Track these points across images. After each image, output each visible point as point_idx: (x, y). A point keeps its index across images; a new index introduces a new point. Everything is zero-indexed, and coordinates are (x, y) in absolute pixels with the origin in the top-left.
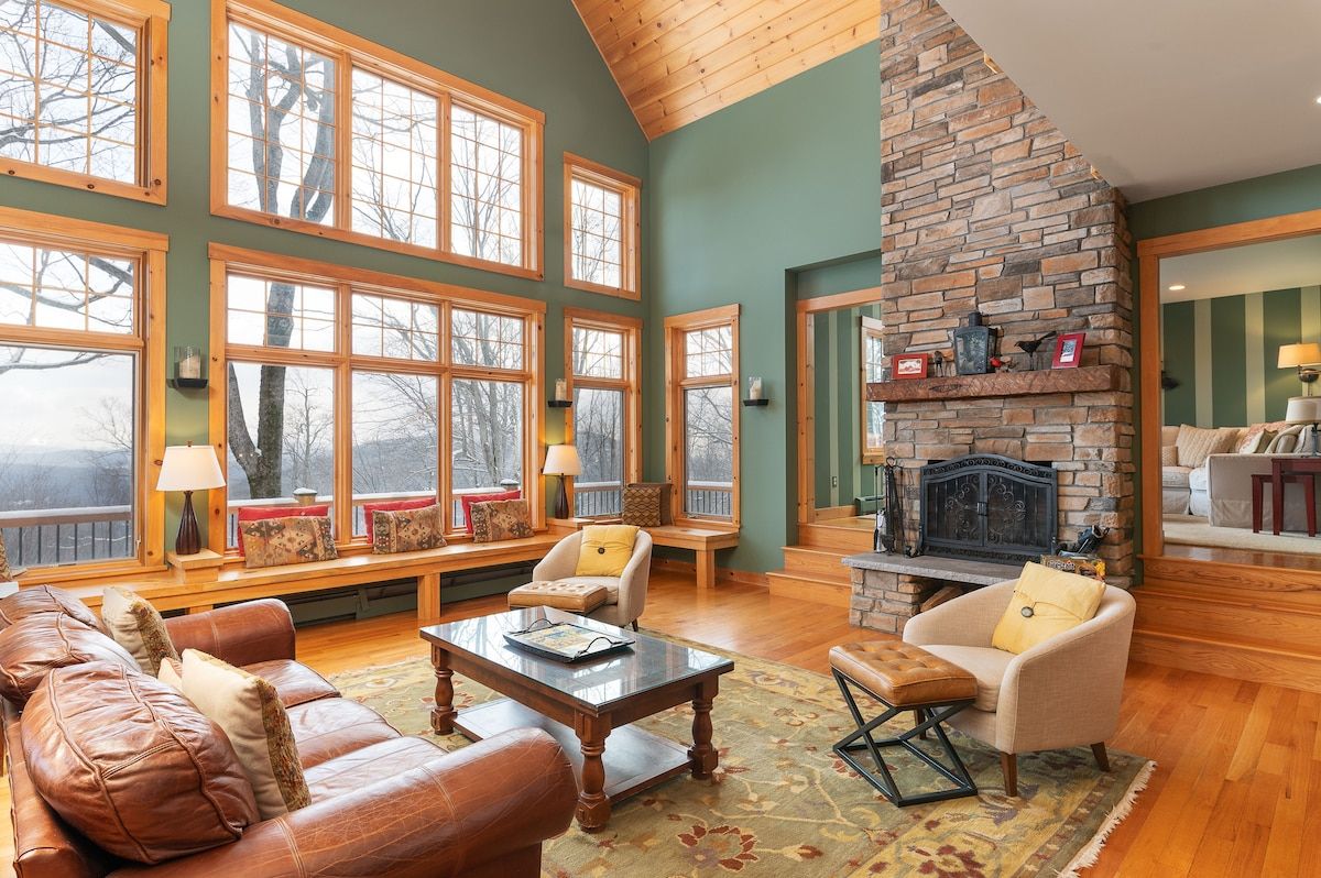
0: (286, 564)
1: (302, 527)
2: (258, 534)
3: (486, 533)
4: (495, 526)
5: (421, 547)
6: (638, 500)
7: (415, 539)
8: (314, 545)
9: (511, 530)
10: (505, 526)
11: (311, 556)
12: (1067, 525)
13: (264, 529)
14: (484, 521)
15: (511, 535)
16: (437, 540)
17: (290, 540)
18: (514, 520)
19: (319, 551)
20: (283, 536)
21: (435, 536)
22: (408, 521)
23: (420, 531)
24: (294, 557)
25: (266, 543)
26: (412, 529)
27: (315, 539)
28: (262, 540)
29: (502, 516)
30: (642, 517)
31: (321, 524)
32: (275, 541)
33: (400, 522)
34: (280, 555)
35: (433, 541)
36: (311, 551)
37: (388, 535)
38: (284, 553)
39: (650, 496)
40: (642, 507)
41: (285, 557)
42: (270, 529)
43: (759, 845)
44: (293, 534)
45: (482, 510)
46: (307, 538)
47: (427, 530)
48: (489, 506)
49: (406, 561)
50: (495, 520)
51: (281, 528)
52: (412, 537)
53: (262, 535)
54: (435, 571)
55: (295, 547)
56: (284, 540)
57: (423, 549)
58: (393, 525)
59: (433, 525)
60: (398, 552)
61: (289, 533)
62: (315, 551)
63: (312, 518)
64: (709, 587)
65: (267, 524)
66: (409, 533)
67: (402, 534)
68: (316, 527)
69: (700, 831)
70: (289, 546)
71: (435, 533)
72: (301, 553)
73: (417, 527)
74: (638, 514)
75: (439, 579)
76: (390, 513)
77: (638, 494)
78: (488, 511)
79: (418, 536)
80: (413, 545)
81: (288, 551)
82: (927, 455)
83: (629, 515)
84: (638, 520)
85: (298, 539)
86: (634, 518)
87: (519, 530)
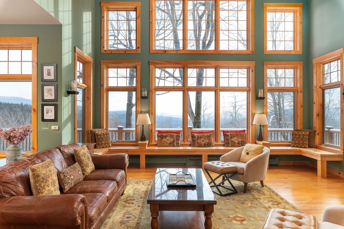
0: (166, 147)
1: (171, 136)
2: (160, 138)
3: (229, 143)
4: (232, 141)
5: (205, 146)
6: (298, 136)
7: (203, 143)
8: (174, 142)
9: (238, 143)
10: (236, 142)
11: (172, 145)
13: (162, 136)
14: (228, 140)
15: (238, 145)
16: (211, 144)
17: (168, 140)
18: (240, 140)
19: (175, 144)
20: (166, 139)
21: (210, 143)
22: (201, 137)
23: (205, 141)
24: (168, 145)
25: (162, 140)
26: (202, 140)
27: (174, 140)
28: (161, 139)
29: (235, 138)
30: (299, 143)
31: (176, 136)
32: (164, 140)
33: (199, 137)
34: (165, 144)
35: (209, 144)
36: (173, 144)
37: (195, 141)
38: (166, 143)
40: (299, 139)
41: (166, 144)
42: (163, 136)
44: (169, 138)
45: (228, 136)
46: (172, 140)
47: (207, 141)
48: (231, 134)
49: (197, 150)
50: (232, 139)
51: (166, 136)
52: (202, 143)
53: (161, 138)
54: (206, 154)
55: (169, 142)
56: (166, 140)
57: (206, 147)
58: (196, 138)
59: (209, 139)
60: (198, 147)
61: (168, 138)
62: (174, 144)
63: (175, 134)
65: (163, 135)
66: (201, 141)
67: (199, 141)
68: (175, 137)
70: (167, 141)
71: (210, 142)
72: (170, 144)
73: (204, 139)
74: (297, 142)
75: (207, 156)
76: (196, 134)
77: (298, 134)
78: (230, 136)
79: (204, 142)
80: (202, 145)
81: (167, 143)
83: (294, 142)
84: (297, 145)
85: (170, 140)
86: (295, 143)
87: (241, 143)
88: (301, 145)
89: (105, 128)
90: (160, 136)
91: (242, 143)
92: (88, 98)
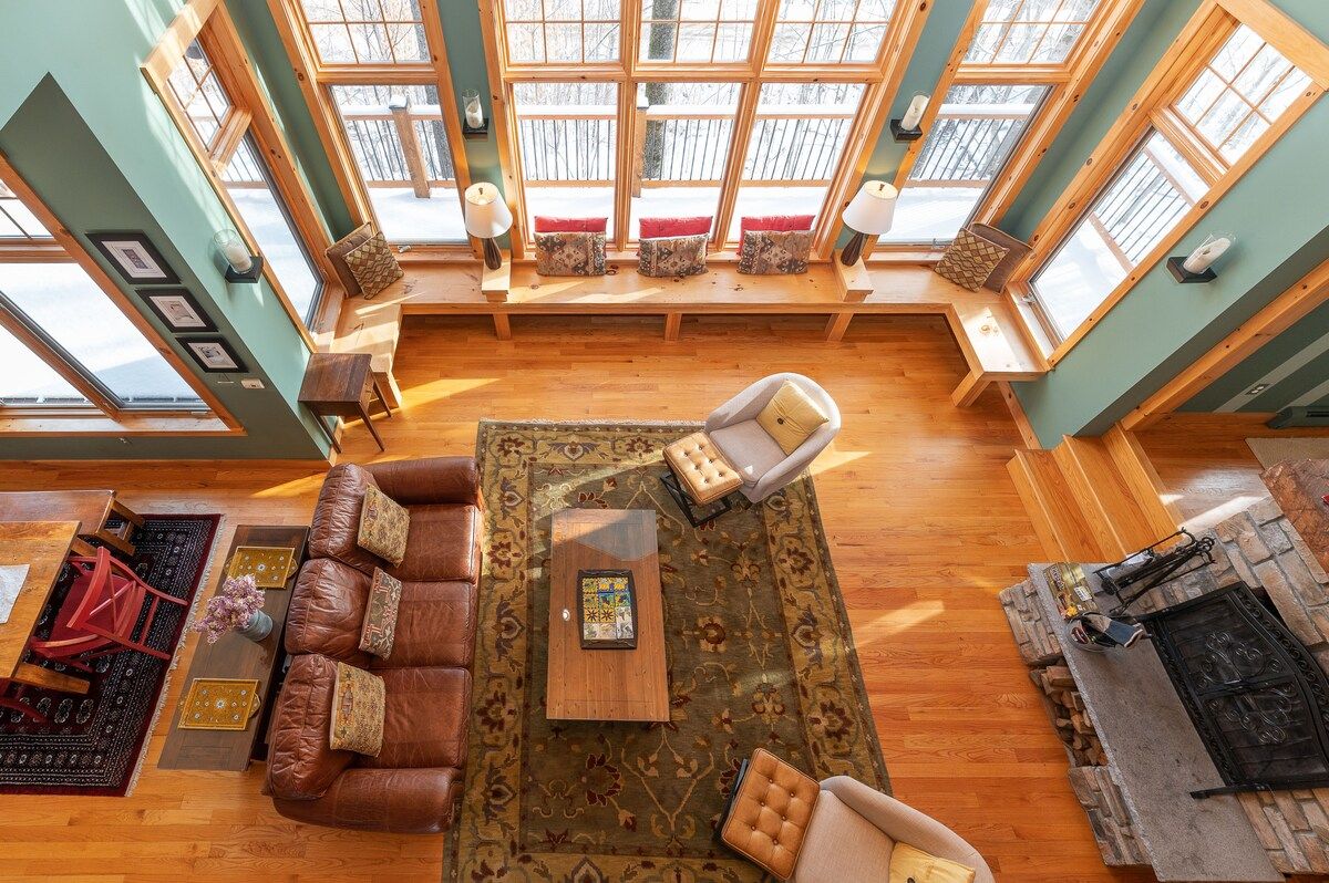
1: (579, 243)
2: (545, 247)
3: (750, 267)
4: (763, 260)
6: (969, 253)
7: (673, 270)
8: (586, 263)
9: (780, 266)
10: (776, 261)
11: (583, 273)
12: (1298, 802)
13: (549, 243)
14: (752, 256)
15: (778, 271)
16: (696, 270)
17: (569, 256)
18: (788, 256)
19: (590, 269)
20: (563, 251)
21: (694, 267)
22: (670, 253)
23: (680, 264)
24: (570, 272)
25: (550, 258)
26: (671, 261)
27: (587, 258)
28: (547, 254)
29: (775, 251)
32: (556, 256)
33: (662, 253)
34: (559, 269)
35: (691, 271)
36: (583, 269)
37: (649, 263)
38: (564, 268)
39: (987, 257)
40: (967, 264)
41: (563, 271)
42: (554, 243)
43: (616, 798)
44: (571, 251)
45: (754, 243)
46: (582, 255)
50: (765, 256)
51: (562, 244)
52: (671, 269)
55: (571, 263)
56: (564, 256)
58: (655, 255)
59: (695, 259)
60: (656, 277)
61: (569, 250)
62: (587, 269)
63: (588, 235)
64: (959, 406)
65: (552, 237)
66: (668, 265)
67: (661, 265)
68: (590, 246)
69: (601, 762)
70: (567, 261)
71: (695, 264)
72: (576, 268)
73: (677, 260)
74: (957, 269)
77: (973, 246)
78: (761, 245)
79: (677, 268)
81: (566, 266)
82: (1269, 581)
83: (948, 264)
84: (954, 275)
85: (575, 256)
86: (950, 270)
87: (789, 267)
88: (963, 280)
89: (366, 219)
90: (545, 244)
91: (790, 265)
92: (273, 152)
